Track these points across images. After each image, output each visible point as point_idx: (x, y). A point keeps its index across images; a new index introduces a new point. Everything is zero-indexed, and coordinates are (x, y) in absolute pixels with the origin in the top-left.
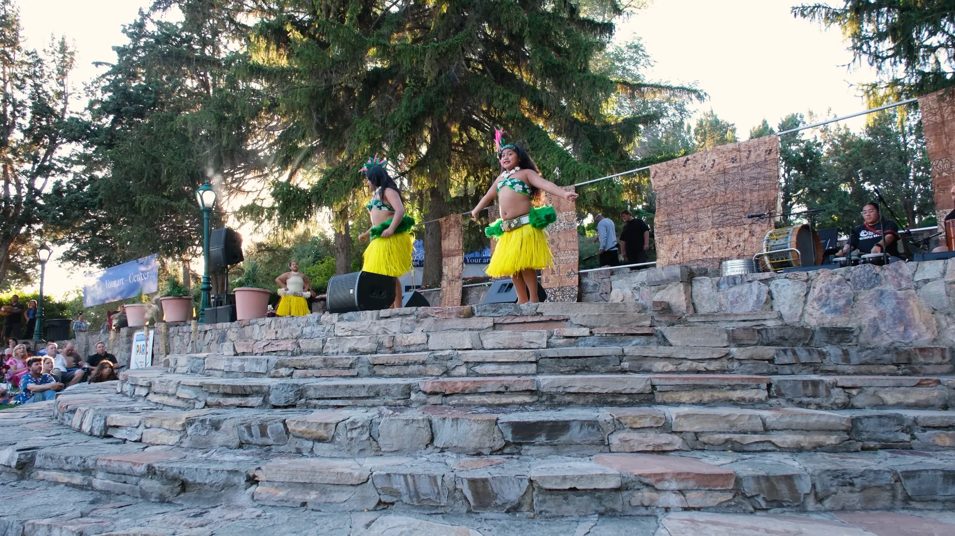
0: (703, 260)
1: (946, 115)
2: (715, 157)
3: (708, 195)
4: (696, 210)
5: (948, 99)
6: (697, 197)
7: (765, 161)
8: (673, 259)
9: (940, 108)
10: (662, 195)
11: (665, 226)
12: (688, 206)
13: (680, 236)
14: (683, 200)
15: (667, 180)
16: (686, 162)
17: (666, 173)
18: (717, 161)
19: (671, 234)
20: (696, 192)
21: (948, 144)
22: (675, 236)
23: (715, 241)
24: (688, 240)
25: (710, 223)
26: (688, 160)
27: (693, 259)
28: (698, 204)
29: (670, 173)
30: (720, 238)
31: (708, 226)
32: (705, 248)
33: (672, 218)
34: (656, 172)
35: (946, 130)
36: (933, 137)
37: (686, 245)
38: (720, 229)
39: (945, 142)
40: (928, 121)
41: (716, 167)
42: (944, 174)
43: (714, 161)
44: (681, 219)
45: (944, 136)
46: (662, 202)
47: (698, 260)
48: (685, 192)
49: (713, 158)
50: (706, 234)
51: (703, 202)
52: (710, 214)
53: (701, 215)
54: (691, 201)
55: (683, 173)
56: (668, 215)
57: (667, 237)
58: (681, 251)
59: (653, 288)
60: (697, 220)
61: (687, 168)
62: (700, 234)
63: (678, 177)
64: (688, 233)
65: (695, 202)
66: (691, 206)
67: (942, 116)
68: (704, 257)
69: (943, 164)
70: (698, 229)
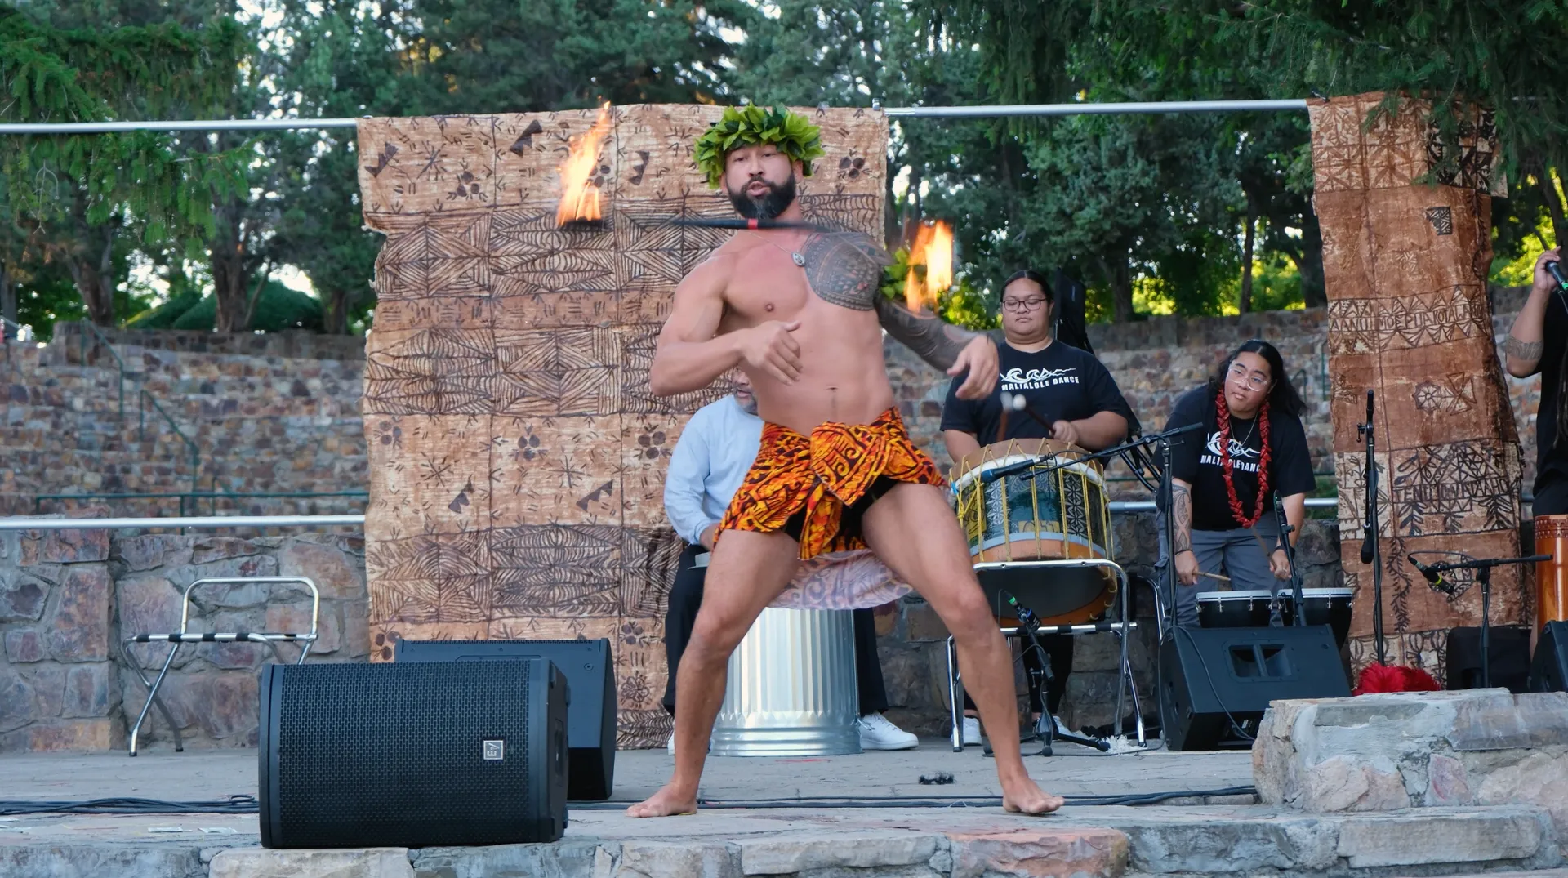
0: (579, 531)
1: (1373, 173)
2: (650, 142)
3: (609, 283)
4: (556, 333)
5: (1382, 127)
6: (560, 281)
7: (839, 196)
8: (445, 515)
9: (1362, 147)
10: (412, 249)
11: (419, 376)
12: (519, 312)
13: (480, 424)
14: (501, 284)
15: (434, 190)
16: (526, 136)
17: (434, 163)
18: (656, 160)
19: (439, 411)
20: (559, 262)
21: (1373, 260)
22: (453, 421)
23: (632, 459)
24: (513, 444)
25: (613, 391)
26: (536, 129)
27: (533, 520)
28: (565, 308)
29: (452, 166)
30: (652, 454)
31: (602, 399)
32: (586, 486)
33: (451, 347)
34: (391, 151)
35: (1372, 218)
36: (1340, 231)
37: (506, 464)
38: (654, 420)
39: (1365, 252)
40: (1331, 178)
41: (654, 184)
42: (1360, 347)
43: (645, 156)
44: (486, 358)
45: (1364, 232)
46: (410, 275)
47: (557, 528)
48: (510, 253)
49: (639, 143)
50: (593, 433)
51: (587, 308)
52: (613, 355)
53: (573, 354)
54: (533, 292)
55: (511, 178)
56: (434, 333)
57: (423, 421)
58: (481, 485)
59: (1474, 760)
60: (556, 370)
61: (529, 160)
62: (568, 428)
63: (487, 187)
64: (518, 417)
65: (550, 300)
66: (531, 311)
67: (1365, 172)
68: (584, 517)
69: (1359, 316)
70: (560, 407)
